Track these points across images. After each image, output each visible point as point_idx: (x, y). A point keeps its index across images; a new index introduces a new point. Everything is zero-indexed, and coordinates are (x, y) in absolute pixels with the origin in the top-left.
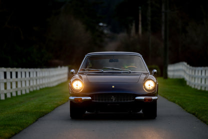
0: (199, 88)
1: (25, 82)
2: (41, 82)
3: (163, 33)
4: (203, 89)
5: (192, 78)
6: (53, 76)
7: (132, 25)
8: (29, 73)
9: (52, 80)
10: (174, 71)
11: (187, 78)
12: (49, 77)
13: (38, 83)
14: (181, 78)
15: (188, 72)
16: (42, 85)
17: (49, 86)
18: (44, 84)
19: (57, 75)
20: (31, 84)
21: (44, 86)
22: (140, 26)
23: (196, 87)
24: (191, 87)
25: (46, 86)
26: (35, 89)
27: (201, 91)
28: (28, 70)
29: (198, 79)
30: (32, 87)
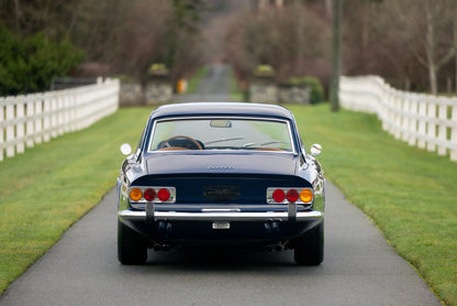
0: (412, 142)
2: (54, 124)
4: (421, 145)
5: (396, 115)
11: (383, 115)
12: (74, 108)
15: (385, 101)
16: (56, 128)
17: (73, 129)
18: (62, 126)
20: (30, 131)
21: (61, 132)
23: (405, 138)
24: (393, 137)
25: (67, 130)
26: (38, 140)
27: (415, 149)
29: (410, 120)
30: (33, 137)
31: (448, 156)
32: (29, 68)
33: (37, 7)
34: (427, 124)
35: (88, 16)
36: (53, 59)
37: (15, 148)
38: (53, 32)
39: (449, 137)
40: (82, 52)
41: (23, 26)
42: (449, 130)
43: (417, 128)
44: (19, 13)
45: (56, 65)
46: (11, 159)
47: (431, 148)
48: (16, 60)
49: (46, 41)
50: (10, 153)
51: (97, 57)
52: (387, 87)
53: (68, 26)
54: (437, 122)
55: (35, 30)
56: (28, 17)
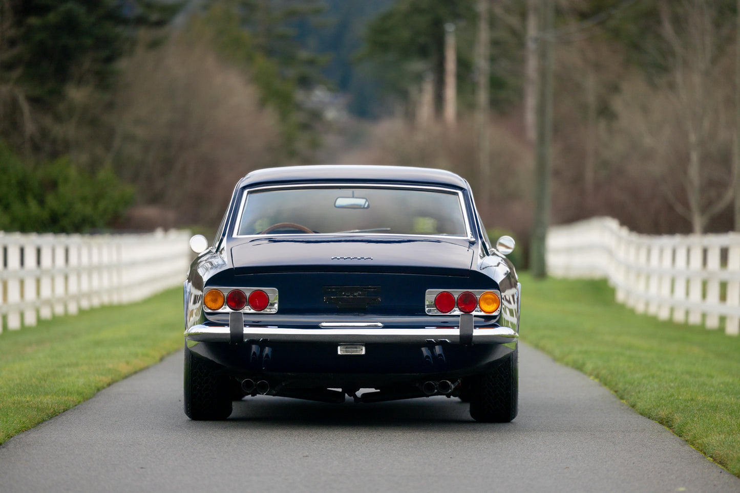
0: (664, 315)
1: (22, 283)
2: (85, 286)
3: (530, 118)
4: (679, 317)
5: (638, 275)
6: (133, 264)
7: (421, 91)
8: (39, 251)
9: (129, 277)
10: (569, 250)
11: (618, 278)
12: (118, 267)
13: (73, 287)
14: (597, 275)
15: (621, 253)
16: (89, 295)
17: (115, 299)
18: (98, 293)
19: (148, 262)
20: (46, 292)
21: (96, 302)
22: (450, 92)
23: (653, 310)
24: (632, 311)
25: (106, 299)
26: (59, 310)
27: (670, 324)
28: (31, 241)
29: (661, 279)
30: (49, 303)
31: (721, 329)
32: (45, 215)
33: (58, 118)
34: (688, 282)
35: (140, 132)
36: (84, 199)
37: (22, 316)
38: (84, 158)
39: (723, 297)
40: (129, 190)
41: (36, 148)
42: (724, 286)
43: (672, 290)
44: (30, 127)
45: (88, 210)
46: (15, 333)
47: (695, 319)
48: (24, 201)
49: (73, 172)
50: (14, 323)
51: (155, 199)
52: (624, 232)
53: (108, 147)
54: (705, 275)
55: (54, 155)
56: (44, 132)
